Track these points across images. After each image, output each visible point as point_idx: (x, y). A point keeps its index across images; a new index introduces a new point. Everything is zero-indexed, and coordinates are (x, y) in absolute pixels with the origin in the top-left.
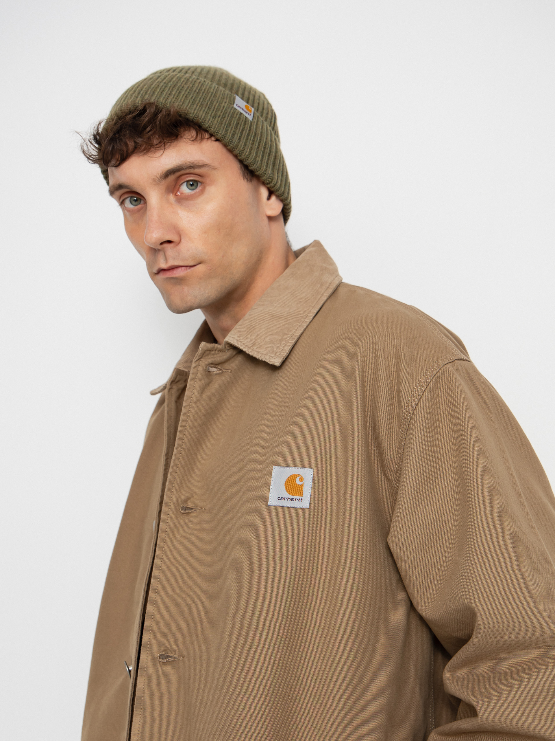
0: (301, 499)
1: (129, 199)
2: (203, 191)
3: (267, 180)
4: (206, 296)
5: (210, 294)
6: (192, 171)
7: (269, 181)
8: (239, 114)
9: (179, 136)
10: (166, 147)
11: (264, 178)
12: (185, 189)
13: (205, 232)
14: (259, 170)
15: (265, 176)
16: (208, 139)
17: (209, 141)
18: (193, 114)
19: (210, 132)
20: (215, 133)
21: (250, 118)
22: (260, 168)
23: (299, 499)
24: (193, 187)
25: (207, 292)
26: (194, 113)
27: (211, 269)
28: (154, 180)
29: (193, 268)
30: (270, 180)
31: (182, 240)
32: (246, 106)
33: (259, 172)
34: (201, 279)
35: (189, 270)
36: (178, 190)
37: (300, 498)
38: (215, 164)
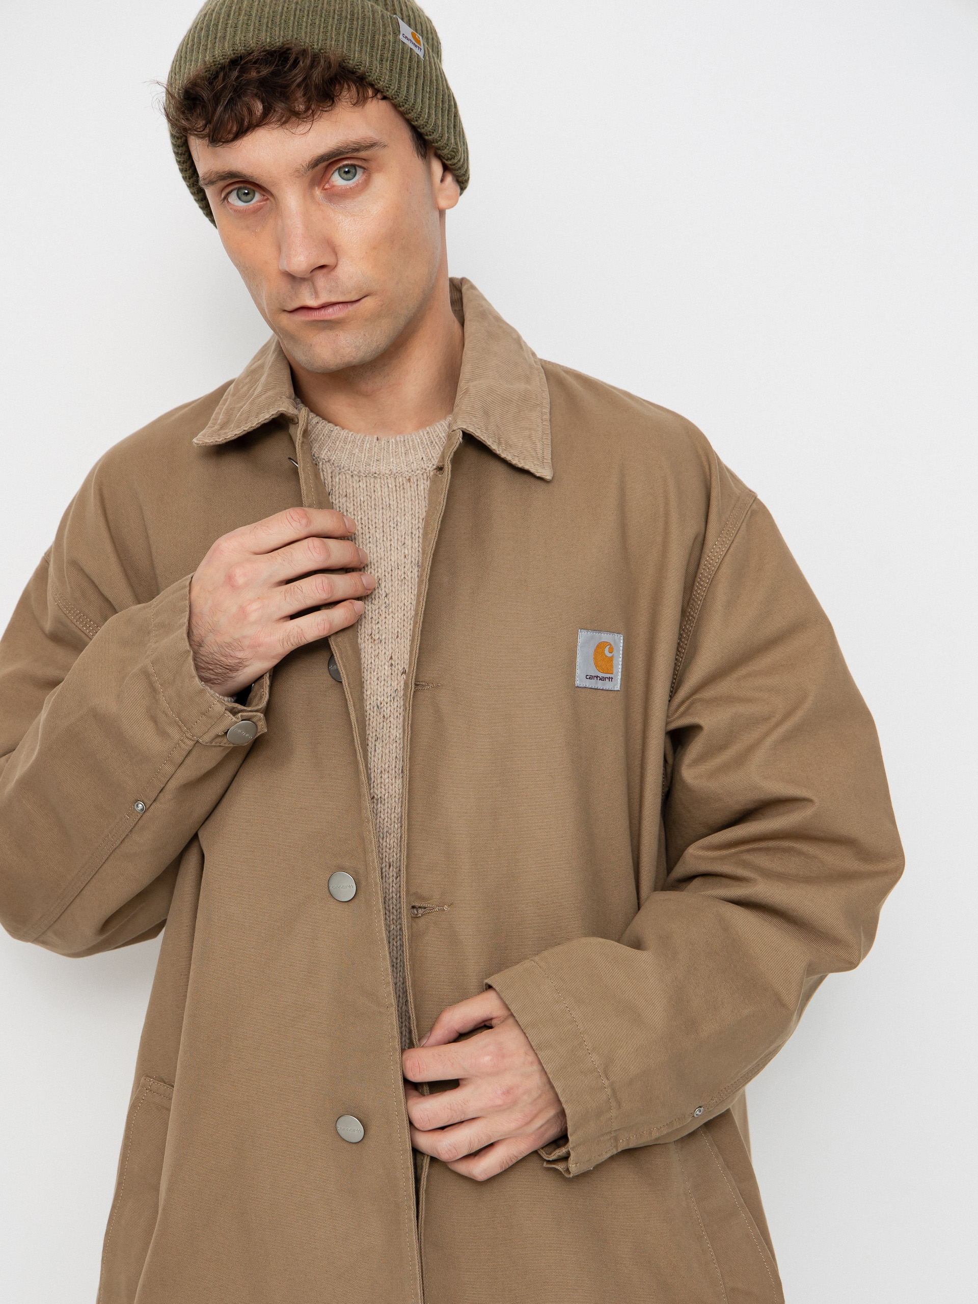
0: (612, 678)
1: (235, 193)
2: (367, 182)
3: (448, 154)
4: (374, 345)
5: (378, 343)
6: (355, 154)
7: (451, 155)
8: (409, 51)
9: (336, 99)
10: (315, 117)
11: (446, 151)
12: (337, 180)
13: (375, 248)
14: (440, 140)
15: (448, 148)
16: (372, 97)
17: (375, 101)
18: (353, 60)
19: (376, 87)
20: (385, 88)
21: (421, 54)
22: (442, 137)
23: (610, 678)
24: (349, 176)
25: (375, 339)
26: (354, 57)
27: (382, 306)
28: (297, 170)
29: (357, 304)
30: (453, 154)
31: (340, 263)
32: (412, 33)
33: (439, 143)
34: (366, 320)
35: (351, 308)
36: (328, 182)
37: (611, 676)
38: (385, 139)
